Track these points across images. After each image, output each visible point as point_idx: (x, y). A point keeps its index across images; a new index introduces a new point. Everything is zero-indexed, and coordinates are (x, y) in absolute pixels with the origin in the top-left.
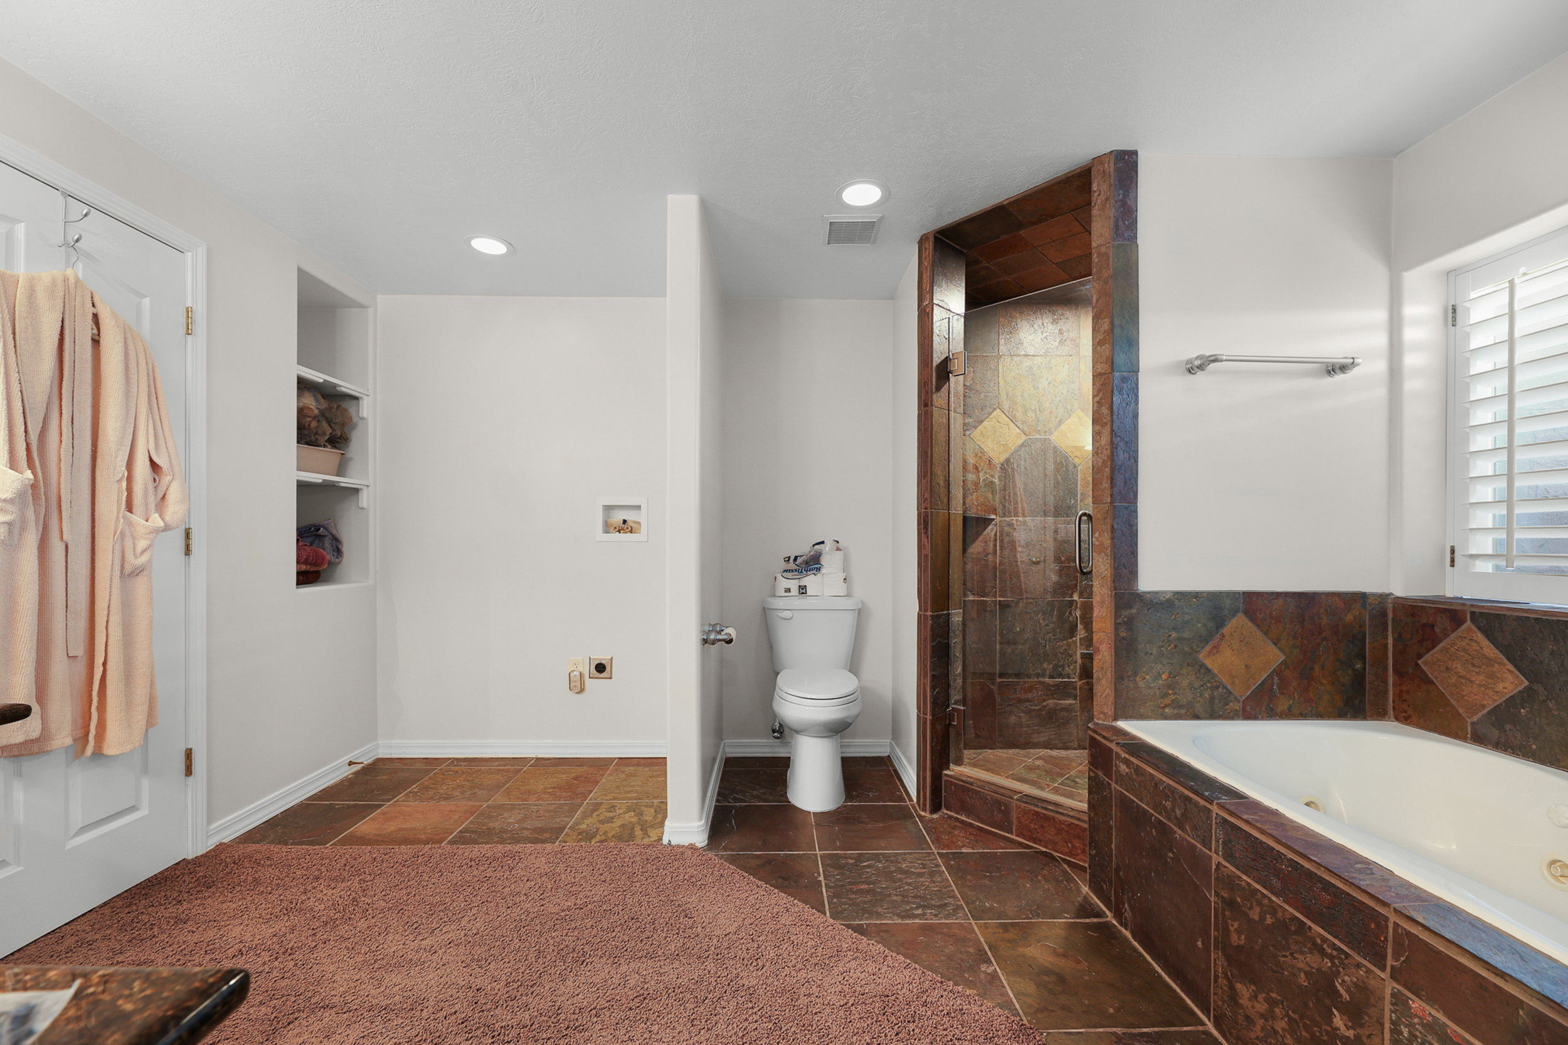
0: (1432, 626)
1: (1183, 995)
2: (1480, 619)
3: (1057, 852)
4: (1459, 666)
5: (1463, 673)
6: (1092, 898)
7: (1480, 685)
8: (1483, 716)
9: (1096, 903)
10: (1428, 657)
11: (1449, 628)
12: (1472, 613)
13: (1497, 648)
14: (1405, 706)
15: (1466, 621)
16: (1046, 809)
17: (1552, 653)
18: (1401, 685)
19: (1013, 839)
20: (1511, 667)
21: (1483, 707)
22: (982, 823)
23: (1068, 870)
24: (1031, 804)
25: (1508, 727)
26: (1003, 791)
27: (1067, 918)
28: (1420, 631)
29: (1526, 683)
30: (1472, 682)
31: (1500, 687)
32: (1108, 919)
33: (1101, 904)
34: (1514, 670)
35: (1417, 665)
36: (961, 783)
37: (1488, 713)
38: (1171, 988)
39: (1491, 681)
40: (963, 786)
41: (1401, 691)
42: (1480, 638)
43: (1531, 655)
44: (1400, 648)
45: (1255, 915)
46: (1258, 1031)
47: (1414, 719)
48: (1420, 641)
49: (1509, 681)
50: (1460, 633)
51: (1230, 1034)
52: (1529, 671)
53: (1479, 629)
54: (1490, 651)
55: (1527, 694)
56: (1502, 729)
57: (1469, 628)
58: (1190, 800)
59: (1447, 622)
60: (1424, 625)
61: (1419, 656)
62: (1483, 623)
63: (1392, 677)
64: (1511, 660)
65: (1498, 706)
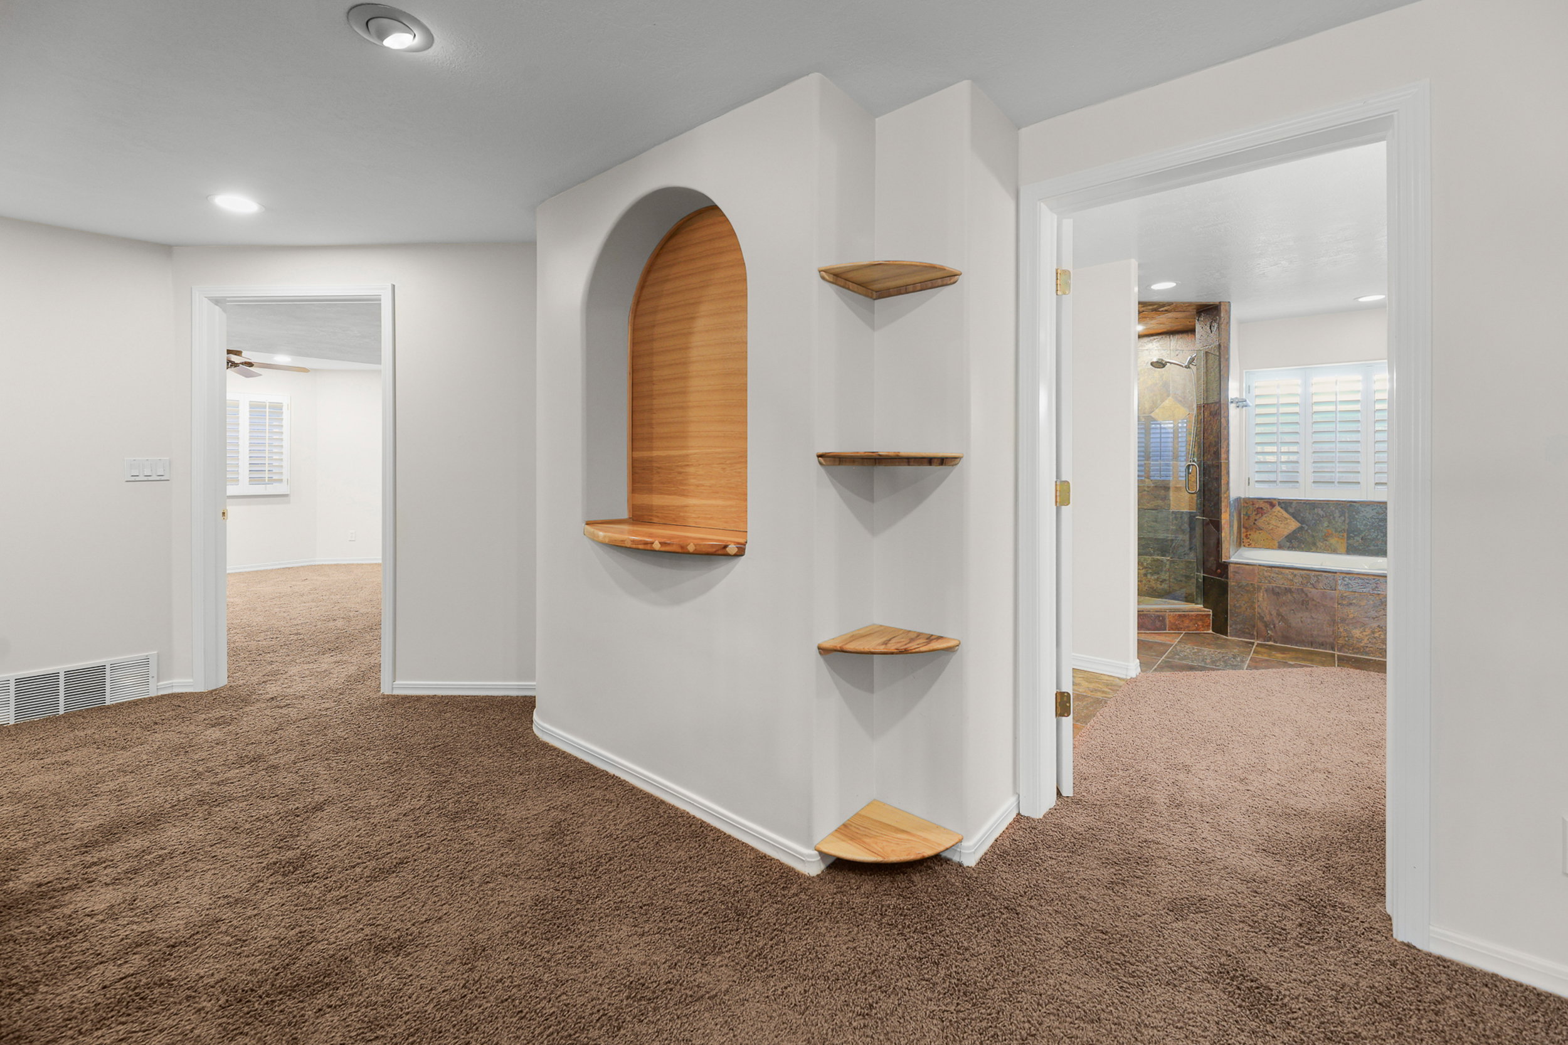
0: (1262, 508)
1: (1316, 650)
4: (1273, 522)
5: (1275, 524)
6: (1236, 639)
7: (1282, 528)
9: (1241, 640)
10: (1260, 520)
11: (1269, 508)
12: (1279, 502)
13: (1289, 513)
14: (1249, 540)
15: (1275, 505)
16: (1185, 612)
17: (1310, 513)
18: (1247, 533)
19: (1169, 633)
20: (1293, 520)
21: (1283, 536)
24: (1176, 611)
25: (1293, 541)
27: (1250, 651)
28: (1256, 511)
29: (1301, 524)
30: (1278, 527)
31: (1291, 526)
32: (1256, 643)
33: (1244, 639)
34: (1295, 521)
35: (1254, 523)
38: (1309, 650)
39: (1286, 525)
41: (1247, 535)
42: (1282, 511)
43: (1302, 515)
44: (1246, 518)
45: (1363, 603)
46: (1365, 641)
47: (1253, 544)
48: (1256, 515)
49: (1294, 525)
50: (1274, 510)
51: (1349, 650)
52: (1302, 522)
53: (1282, 508)
54: (1286, 515)
55: (1301, 529)
56: (1291, 542)
57: (1278, 508)
58: (1321, 575)
59: (1268, 506)
60: (1258, 508)
61: (1256, 520)
62: (1283, 505)
63: (1243, 530)
64: (1294, 517)
65: (1290, 534)
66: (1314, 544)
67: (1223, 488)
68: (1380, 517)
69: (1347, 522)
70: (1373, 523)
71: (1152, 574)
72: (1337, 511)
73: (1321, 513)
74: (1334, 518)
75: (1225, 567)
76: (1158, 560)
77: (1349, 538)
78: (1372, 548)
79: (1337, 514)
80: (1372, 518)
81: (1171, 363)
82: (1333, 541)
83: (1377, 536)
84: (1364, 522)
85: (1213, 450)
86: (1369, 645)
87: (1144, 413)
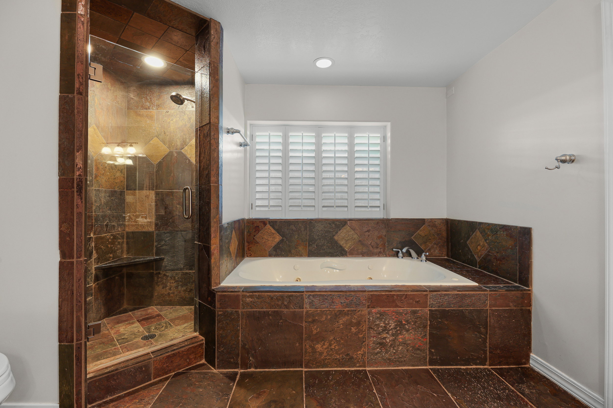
0: (258, 227)
1: (288, 369)
2: (271, 223)
3: (180, 369)
4: (265, 237)
5: (266, 238)
6: (222, 371)
7: (271, 241)
8: (272, 249)
9: (227, 371)
10: (257, 236)
11: (263, 226)
12: (269, 222)
13: (275, 230)
14: (250, 252)
15: (267, 224)
16: (174, 350)
17: (287, 229)
18: (249, 246)
19: (153, 382)
20: (278, 234)
21: (272, 246)
22: (126, 390)
23: (196, 371)
24: (164, 354)
25: (277, 250)
26: (142, 359)
27: (233, 385)
28: (255, 229)
29: (282, 238)
30: (269, 240)
31: (276, 240)
32: (239, 372)
33: (229, 370)
34: (279, 235)
35: (254, 238)
36: (106, 375)
37: (273, 248)
38: (283, 371)
39: (273, 239)
40: (108, 376)
41: (249, 247)
42: (271, 228)
43: (283, 230)
44: (249, 234)
45: (323, 319)
46: (325, 354)
47: (253, 255)
48: (255, 232)
49: (278, 238)
50: (266, 227)
51: (313, 364)
52: (282, 235)
53: (271, 225)
54: (273, 231)
55: (282, 241)
56: (276, 251)
57: (268, 226)
58: (292, 296)
59: (262, 225)
60: (256, 226)
61: (254, 236)
62: (272, 224)
63: (246, 244)
64: (278, 233)
65: (275, 245)
66: (290, 251)
67: (213, 211)
68: (326, 230)
69: (308, 234)
70: (322, 234)
71: (182, 286)
72: (303, 227)
73: (294, 228)
74: (301, 231)
75: (212, 294)
76: (186, 273)
77: (309, 245)
78: (322, 251)
79: (303, 229)
80: (321, 231)
81: (188, 100)
82: (300, 248)
83: (324, 243)
84: (318, 234)
85: (206, 172)
86: (328, 357)
87: (176, 149)
